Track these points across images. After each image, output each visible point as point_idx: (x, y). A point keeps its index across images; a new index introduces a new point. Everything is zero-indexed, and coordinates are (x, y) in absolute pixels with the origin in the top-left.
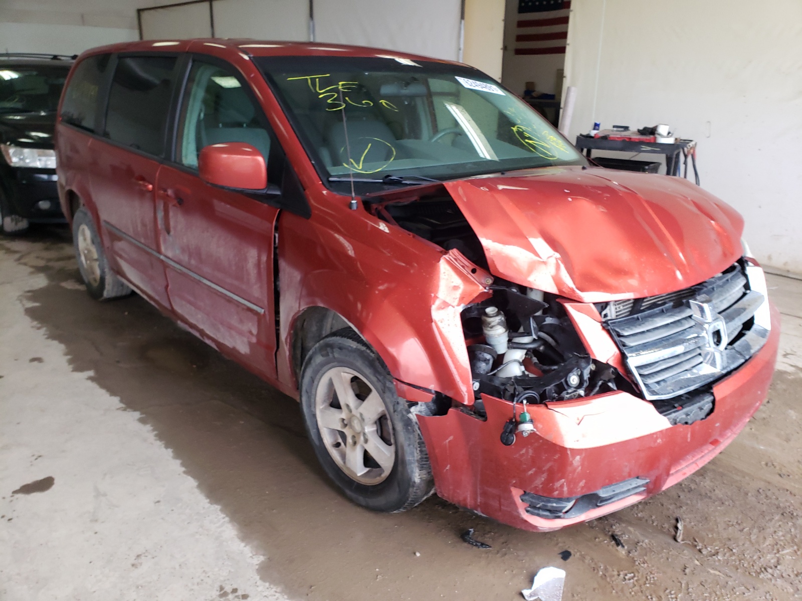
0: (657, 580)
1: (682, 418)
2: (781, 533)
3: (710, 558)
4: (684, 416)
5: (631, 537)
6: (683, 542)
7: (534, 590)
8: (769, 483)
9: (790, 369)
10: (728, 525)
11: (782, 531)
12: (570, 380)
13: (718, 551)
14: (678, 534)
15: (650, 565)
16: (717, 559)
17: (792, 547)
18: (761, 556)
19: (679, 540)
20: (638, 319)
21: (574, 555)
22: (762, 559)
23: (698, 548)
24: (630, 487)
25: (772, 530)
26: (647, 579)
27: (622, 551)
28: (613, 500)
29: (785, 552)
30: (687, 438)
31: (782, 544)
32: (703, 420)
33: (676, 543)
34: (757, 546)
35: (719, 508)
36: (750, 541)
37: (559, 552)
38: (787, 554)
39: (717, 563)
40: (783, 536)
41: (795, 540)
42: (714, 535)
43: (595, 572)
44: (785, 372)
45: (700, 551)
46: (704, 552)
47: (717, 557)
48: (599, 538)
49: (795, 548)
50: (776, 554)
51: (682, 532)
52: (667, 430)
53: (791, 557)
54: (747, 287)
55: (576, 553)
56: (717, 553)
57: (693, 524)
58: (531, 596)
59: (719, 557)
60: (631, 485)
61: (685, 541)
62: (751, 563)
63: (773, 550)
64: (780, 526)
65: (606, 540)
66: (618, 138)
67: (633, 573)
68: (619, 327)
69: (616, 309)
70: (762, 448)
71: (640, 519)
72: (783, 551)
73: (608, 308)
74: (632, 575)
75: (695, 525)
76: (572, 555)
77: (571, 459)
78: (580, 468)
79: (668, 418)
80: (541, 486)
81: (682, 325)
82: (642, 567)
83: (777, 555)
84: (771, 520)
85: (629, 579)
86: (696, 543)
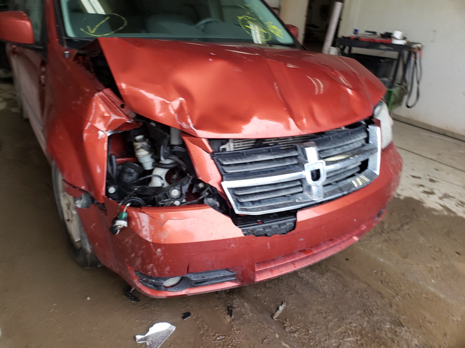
0: (239, 344)
1: (259, 231)
2: (354, 325)
3: (289, 334)
4: (262, 229)
5: (242, 310)
6: (276, 320)
7: (146, 337)
8: (369, 286)
9: (439, 208)
10: (319, 312)
11: (356, 323)
12: (171, 193)
13: (298, 330)
14: (276, 313)
15: (241, 333)
16: (293, 336)
17: (357, 336)
18: (327, 339)
19: (274, 318)
20: (243, 154)
21: (192, 317)
22: (327, 342)
23: (285, 325)
24: (218, 276)
25: (350, 321)
26: (232, 342)
27: (228, 319)
28: (206, 283)
29: (349, 339)
30: (267, 247)
31: (350, 333)
32: (283, 235)
33: (271, 319)
34: (329, 331)
35: (319, 299)
36: (327, 327)
37: (183, 313)
38: (349, 342)
39: (292, 339)
40: (355, 327)
41: (363, 332)
42: (303, 318)
43: (199, 331)
44: (435, 210)
45: (285, 328)
46: (287, 329)
47: (294, 335)
48: (218, 307)
49: (359, 338)
50: (340, 339)
51: (280, 312)
52: (239, 238)
53: (350, 344)
54: (367, 140)
55: (195, 315)
56: (295, 332)
57: (292, 307)
58: (141, 340)
59: (295, 335)
60: (219, 274)
61: (279, 319)
62: (317, 343)
63: (340, 336)
64: (357, 319)
65: (223, 309)
66: (365, 39)
67: (225, 336)
68: (221, 158)
69: (234, 145)
70: (382, 260)
71: (256, 298)
72: (347, 338)
73: (228, 144)
74: (224, 337)
75: (294, 309)
76: (191, 316)
77: (154, 250)
78: (162, 257)
79: (242, 230)
80: (140, 266)
81: (285, 162)
82: (235, 333)
83: (340, 341)
84: (352, 314)
85: (219, 340)
86: (285, 322)
